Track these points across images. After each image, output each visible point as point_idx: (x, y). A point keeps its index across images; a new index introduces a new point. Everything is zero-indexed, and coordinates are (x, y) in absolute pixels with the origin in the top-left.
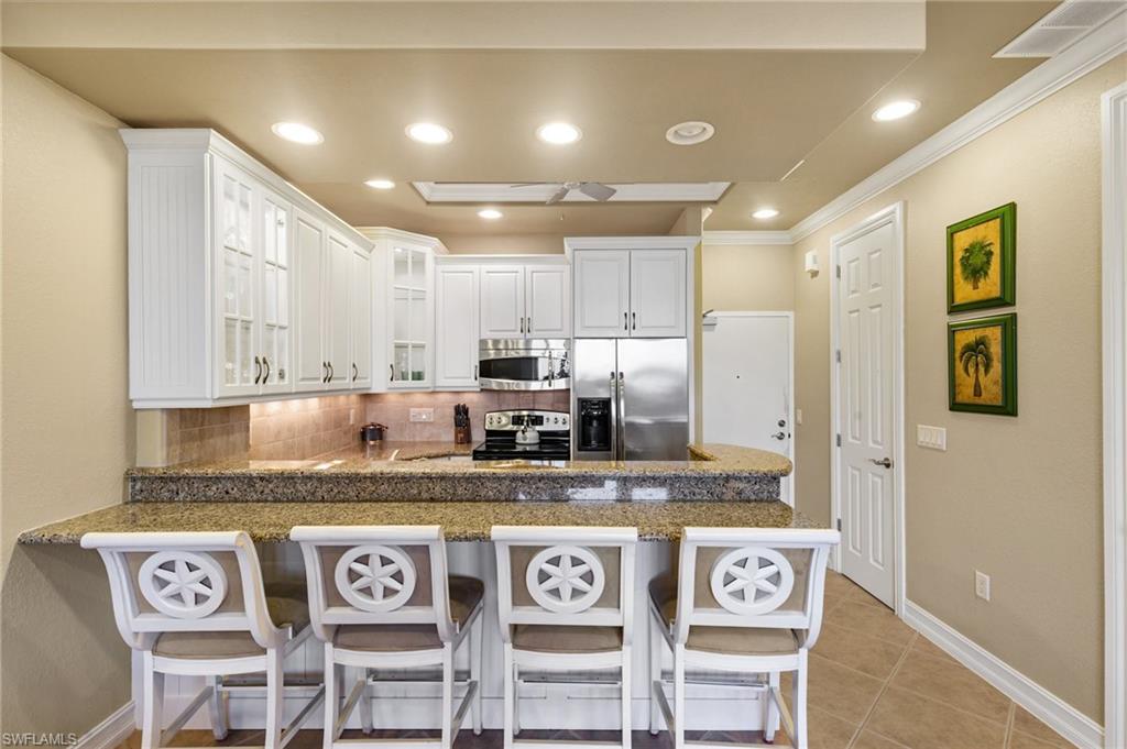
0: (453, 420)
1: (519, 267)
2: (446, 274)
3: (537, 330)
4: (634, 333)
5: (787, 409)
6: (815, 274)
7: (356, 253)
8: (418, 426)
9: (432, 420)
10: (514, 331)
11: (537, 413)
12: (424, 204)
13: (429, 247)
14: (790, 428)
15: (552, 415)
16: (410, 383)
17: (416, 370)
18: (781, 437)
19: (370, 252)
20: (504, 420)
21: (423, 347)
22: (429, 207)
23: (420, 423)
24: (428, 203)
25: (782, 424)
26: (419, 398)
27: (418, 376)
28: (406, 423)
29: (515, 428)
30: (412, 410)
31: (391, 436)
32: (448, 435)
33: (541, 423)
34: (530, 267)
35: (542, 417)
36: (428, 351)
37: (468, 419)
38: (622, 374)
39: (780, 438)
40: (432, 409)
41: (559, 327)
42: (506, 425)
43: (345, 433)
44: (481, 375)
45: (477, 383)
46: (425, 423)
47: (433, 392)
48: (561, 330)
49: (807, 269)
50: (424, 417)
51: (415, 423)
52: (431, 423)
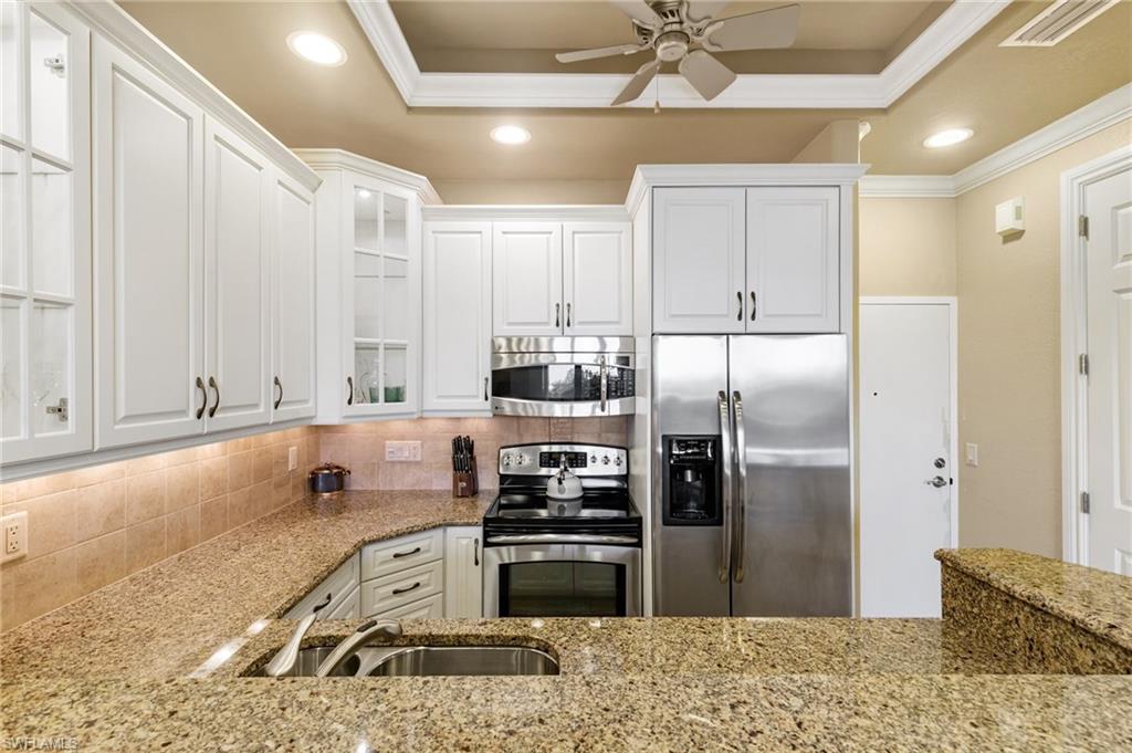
0: (450, 460)
1: (553, 225)
2: (437, 235)
3: (581, 323)
4: (753, 326)
5: (947, 441)
6: (1013, 236)
7: (280, 183)
8: (398, 467)
9: (419, 459)
10: (547, 323)
11: (578, 449)
12: (404, 111)
13: (411, 190)
14: (952, 470)
15: (600, 452)
16: (382, 406)
17: (393, 385)
18: (939, 483)
19: (314, 191)
20: (527, 460)
21: (403, 348)
22: (413, 118)
23: (401, 462)
24: (410, 109)
25: (940, 464)
26: (398, 426)
27: (395, 395)
28: (377, 463)
29: (544, 471)
30: (388, 442)
31: (357, 482)
32: (444, 481)
33: (584, 464)
34: (570, 225)
35: (585, 454)
36: (412, 354)
37: (473, 458)
38: (737, 394)
39: (937, 485)
40: (419, 442)
41: (615, 319)
42: (530, 467)
43: (278, 486)
44: (494, 394)
45: (488, 405)
46: (407, 463)
47: (421, 418)
48: (617, 323)
49: (998, 230)
50: (407, 454)
51: (393, 463)
52: (417, 463)
